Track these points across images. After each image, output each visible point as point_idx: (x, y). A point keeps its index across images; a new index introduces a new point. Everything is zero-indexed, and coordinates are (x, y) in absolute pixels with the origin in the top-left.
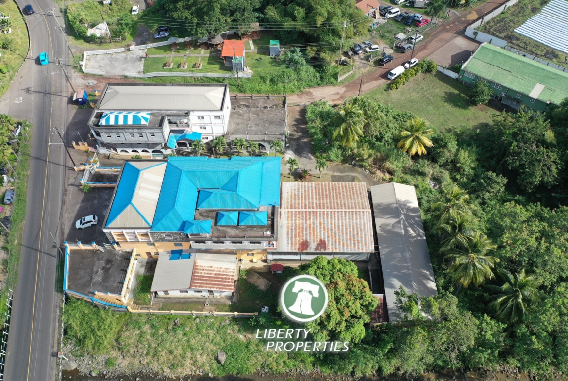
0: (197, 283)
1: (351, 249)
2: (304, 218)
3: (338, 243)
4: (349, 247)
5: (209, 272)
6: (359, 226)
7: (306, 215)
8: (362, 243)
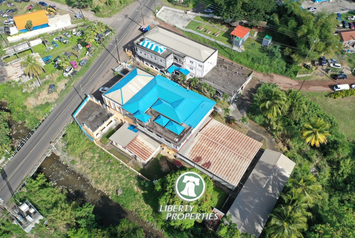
0: (131, 147)
1: (223, 176)
2: (208, 144)
3: (218, 169)
4: (223, 175)
5: (140, 145)
6: (237, 166)
7: (211, 143)
8: (232, 177)
